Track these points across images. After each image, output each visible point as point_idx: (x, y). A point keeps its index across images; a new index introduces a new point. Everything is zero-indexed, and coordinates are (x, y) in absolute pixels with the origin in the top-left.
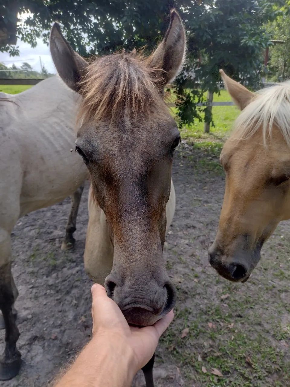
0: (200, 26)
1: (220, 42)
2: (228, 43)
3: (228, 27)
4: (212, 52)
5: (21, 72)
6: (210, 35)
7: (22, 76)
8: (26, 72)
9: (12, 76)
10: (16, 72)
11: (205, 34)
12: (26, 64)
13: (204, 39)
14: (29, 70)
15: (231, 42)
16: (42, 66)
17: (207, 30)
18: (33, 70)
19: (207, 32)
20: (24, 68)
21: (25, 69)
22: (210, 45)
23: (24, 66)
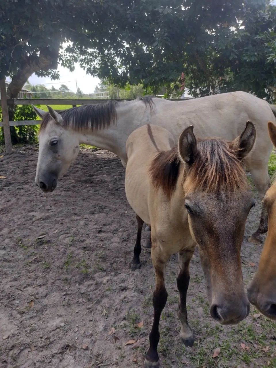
0: (226, 46)
1: (246, 61)
2: (254, 61)
3: (254, 46)
4: (238, 70)
5: (59, 93)
6: (236, 55)
7: (60, 97)
8: (63, 93)
9: (51, 97)
10: (55, 93)
11: (232, 54)
12: (63, 86)
13: (231, 58)
14: (66, 91)
15: (257, 59)
16: (78, 88)
17: (234, 50)
18: (69, 91)
19: (233, 51)
20: (62, 89)
21: (64, 90)
22: (236, 64)
23: (61, 88)
